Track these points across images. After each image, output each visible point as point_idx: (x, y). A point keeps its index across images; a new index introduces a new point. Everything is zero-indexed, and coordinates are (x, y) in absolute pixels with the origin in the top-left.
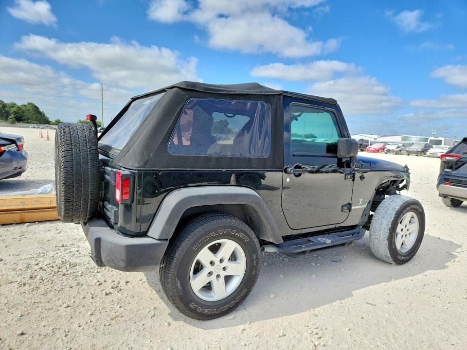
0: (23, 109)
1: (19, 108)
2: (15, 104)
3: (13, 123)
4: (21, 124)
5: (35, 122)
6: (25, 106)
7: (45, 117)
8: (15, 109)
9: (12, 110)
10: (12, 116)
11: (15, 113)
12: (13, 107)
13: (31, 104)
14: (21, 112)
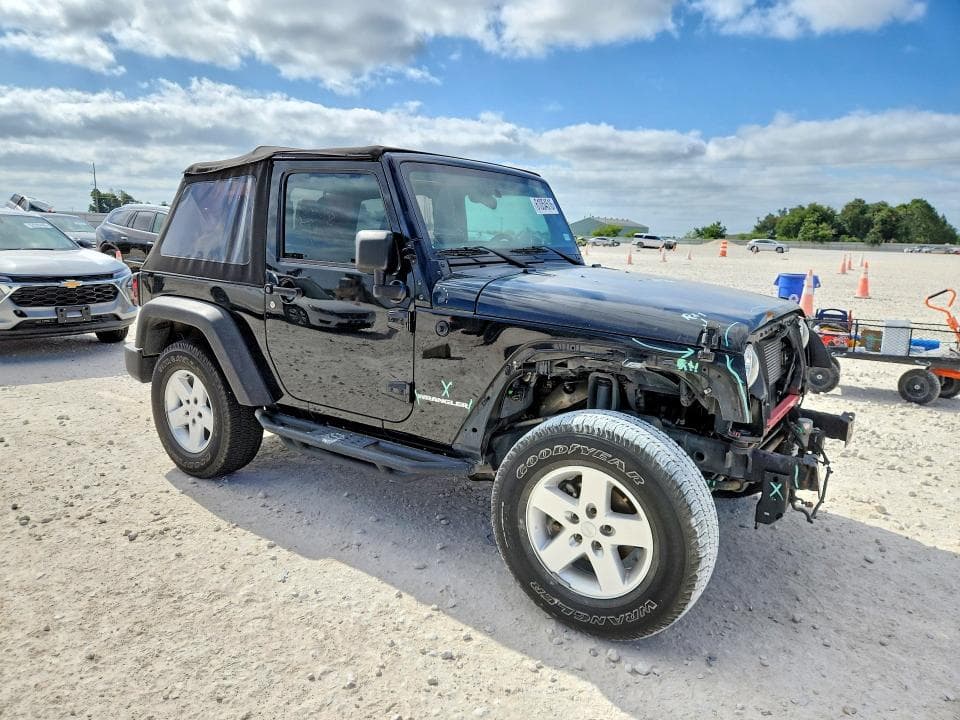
0: (901, 213)
1: (892, 212)
2: (885, 205)
3: (875, 242)
4: (892, 244)
5: (922, 239)
6: (905, 206)
7: (946, 228)
8: (883, 214)
9: (877, 218)
10: (877, 228)
11: (884, 222)
12: (879, 211)
13: (917, 201)
14: (894, 219)
